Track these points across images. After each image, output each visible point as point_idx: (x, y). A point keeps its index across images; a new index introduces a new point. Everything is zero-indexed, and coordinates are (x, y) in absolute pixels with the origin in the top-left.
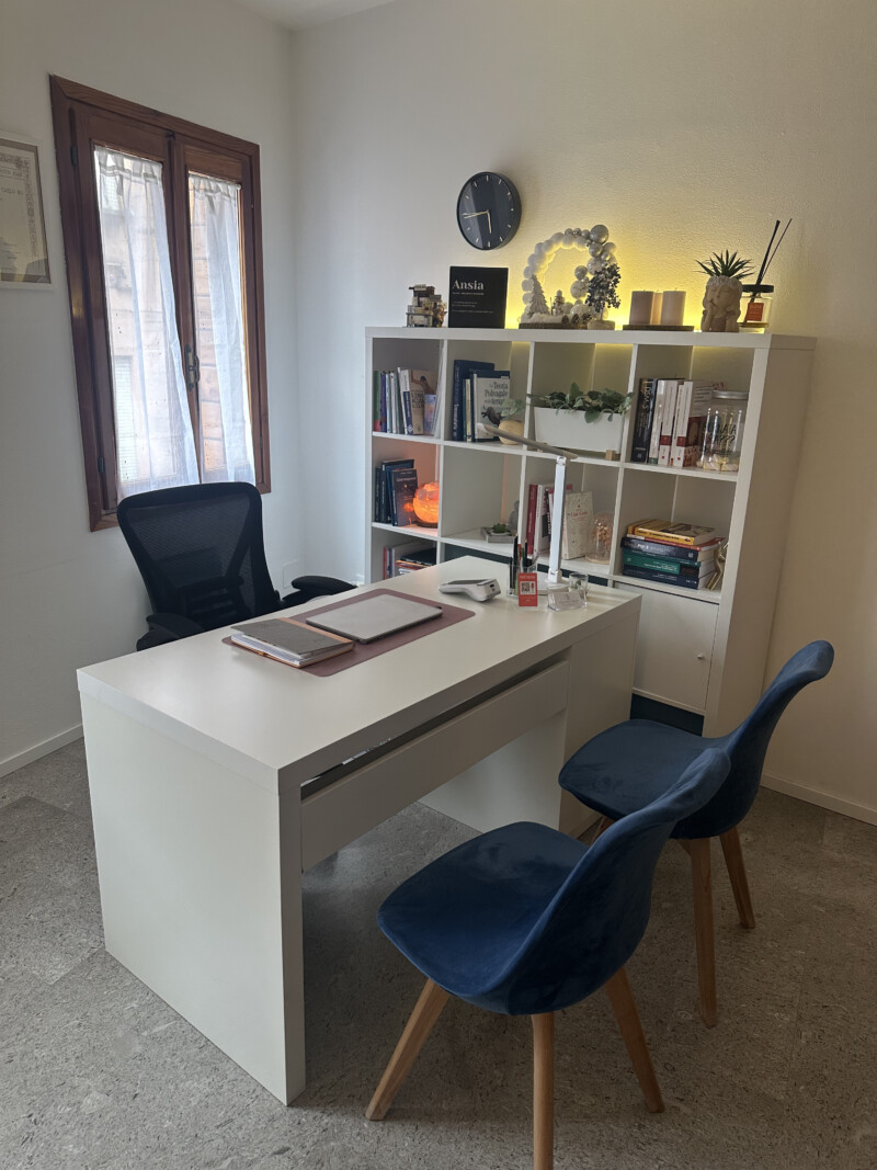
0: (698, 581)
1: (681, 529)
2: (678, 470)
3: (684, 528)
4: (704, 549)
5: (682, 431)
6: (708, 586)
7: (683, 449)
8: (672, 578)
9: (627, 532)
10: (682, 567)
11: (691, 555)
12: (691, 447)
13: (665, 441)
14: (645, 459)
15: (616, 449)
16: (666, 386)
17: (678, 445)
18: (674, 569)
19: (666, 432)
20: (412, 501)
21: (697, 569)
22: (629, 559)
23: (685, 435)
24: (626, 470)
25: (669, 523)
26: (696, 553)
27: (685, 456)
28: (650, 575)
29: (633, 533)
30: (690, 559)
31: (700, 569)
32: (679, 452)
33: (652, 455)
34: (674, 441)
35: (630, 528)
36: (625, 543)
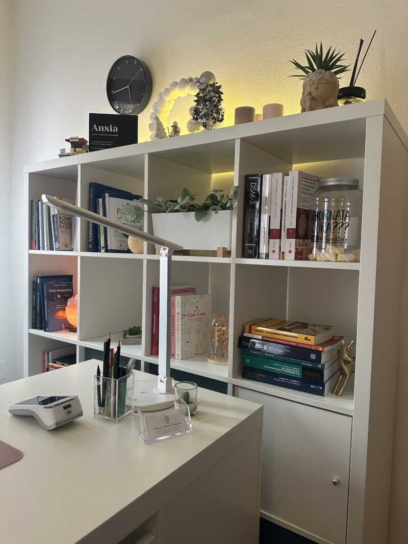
0: (323, 386)
1: (298, 327)
2: (290, 261)
3: (300, 326)
4: (327, 349)
5: (291, 222)
6: (335, 392)
7: (293, 241)
8: (295, 382)
9: (244, 331)
10: (304, 369)
11: (313, 357)
12: (301, 241)
13: (274, 234)
14: (256, 254)
15: (227, 246)
16: (271, 180)
17: (288, 237)
18: (295, 371)
19: (275, 226)
20: (64, 310)
21: (321, 372)
22: (248, 361)
23: (294, 226)
24: (238, 266)
25: (285, 321)
26: (319, 354)
27: (296, 249)
28: (271, 378)
29: (250, 332)
30: (312, 361)
31: (325, 371)
32: (289, 245)
33: (263, 249)
34: (284, 234)
35: (247, 327)
36: (243, 343)
